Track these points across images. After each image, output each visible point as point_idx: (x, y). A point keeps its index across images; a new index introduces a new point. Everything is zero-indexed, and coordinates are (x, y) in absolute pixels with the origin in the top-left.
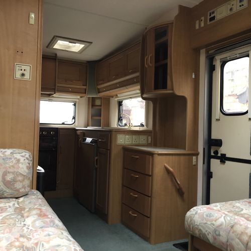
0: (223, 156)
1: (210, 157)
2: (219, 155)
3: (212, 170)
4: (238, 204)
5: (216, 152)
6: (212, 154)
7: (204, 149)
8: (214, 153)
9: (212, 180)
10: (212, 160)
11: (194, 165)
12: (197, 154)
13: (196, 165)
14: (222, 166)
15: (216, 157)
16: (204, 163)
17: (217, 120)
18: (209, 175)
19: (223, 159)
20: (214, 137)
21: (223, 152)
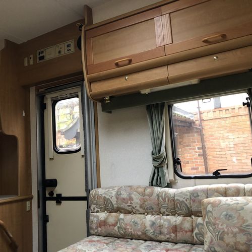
0: (59, 196)
1: (45, 199)
2: (55, 196)
3: (48, 213)
4: (79, 246)
5: (51, 193)
6: (47, 196)
7: (38, 192)
8: (49, 194)
9: (48, 224)
10: (48, 202)
11: (29, 211)
12: (31, 199)
13: (30, 211)
14: (58, 207)
15: (51, 199)
16: (39, 207)
17: (51, 159)
18: (44, 219)
19: (59, 199)
20: (48, 177)
21: (58, 193)
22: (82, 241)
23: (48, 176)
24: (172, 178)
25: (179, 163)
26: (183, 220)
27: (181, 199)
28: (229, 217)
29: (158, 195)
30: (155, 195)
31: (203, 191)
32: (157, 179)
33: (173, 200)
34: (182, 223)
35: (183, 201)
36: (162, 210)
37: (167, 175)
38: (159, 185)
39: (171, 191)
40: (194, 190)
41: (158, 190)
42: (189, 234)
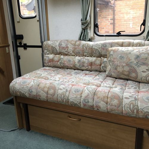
0: (25, 45)
1: (17, 47)
2: (23, 45)
3: (19, 54)
4: (38, 72)
5: (20, 43)
6: (18, 44)
7: (12, 42)
8: (19, 44)
9: (20, 60)
10: (19, 48)
11: (8, 53)
12: (8, 46)
13: (9, 53)
14: (25, 51)
15: (21, 46)
16: (14, 51)
17: (18, 22)
18: (18, 58)
19: (25, 47)
21: (25, 43)
22: (40, 69)
23: (18, 33)
24: (92, 36)
25: (97, 27)
26: (96, 59)
27: (96, 48)
28: (121, 58)
29: (83, 46)
30: (81, 45)
31: (109, 43)
32: (83, 36)
33: (91, 48)
34: (95, 61)
35: (97, 49)
36: (85, 54)
37: (89, 34)
38: (84, 40)
39: (91, 43)
40: (104, 43)
41: (83, 42)
42: (99, 66)
